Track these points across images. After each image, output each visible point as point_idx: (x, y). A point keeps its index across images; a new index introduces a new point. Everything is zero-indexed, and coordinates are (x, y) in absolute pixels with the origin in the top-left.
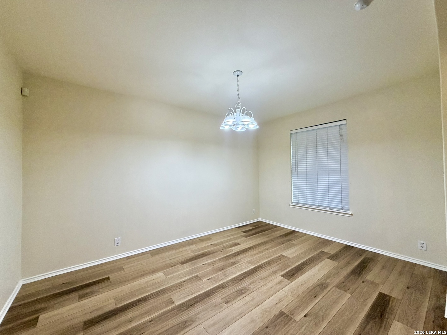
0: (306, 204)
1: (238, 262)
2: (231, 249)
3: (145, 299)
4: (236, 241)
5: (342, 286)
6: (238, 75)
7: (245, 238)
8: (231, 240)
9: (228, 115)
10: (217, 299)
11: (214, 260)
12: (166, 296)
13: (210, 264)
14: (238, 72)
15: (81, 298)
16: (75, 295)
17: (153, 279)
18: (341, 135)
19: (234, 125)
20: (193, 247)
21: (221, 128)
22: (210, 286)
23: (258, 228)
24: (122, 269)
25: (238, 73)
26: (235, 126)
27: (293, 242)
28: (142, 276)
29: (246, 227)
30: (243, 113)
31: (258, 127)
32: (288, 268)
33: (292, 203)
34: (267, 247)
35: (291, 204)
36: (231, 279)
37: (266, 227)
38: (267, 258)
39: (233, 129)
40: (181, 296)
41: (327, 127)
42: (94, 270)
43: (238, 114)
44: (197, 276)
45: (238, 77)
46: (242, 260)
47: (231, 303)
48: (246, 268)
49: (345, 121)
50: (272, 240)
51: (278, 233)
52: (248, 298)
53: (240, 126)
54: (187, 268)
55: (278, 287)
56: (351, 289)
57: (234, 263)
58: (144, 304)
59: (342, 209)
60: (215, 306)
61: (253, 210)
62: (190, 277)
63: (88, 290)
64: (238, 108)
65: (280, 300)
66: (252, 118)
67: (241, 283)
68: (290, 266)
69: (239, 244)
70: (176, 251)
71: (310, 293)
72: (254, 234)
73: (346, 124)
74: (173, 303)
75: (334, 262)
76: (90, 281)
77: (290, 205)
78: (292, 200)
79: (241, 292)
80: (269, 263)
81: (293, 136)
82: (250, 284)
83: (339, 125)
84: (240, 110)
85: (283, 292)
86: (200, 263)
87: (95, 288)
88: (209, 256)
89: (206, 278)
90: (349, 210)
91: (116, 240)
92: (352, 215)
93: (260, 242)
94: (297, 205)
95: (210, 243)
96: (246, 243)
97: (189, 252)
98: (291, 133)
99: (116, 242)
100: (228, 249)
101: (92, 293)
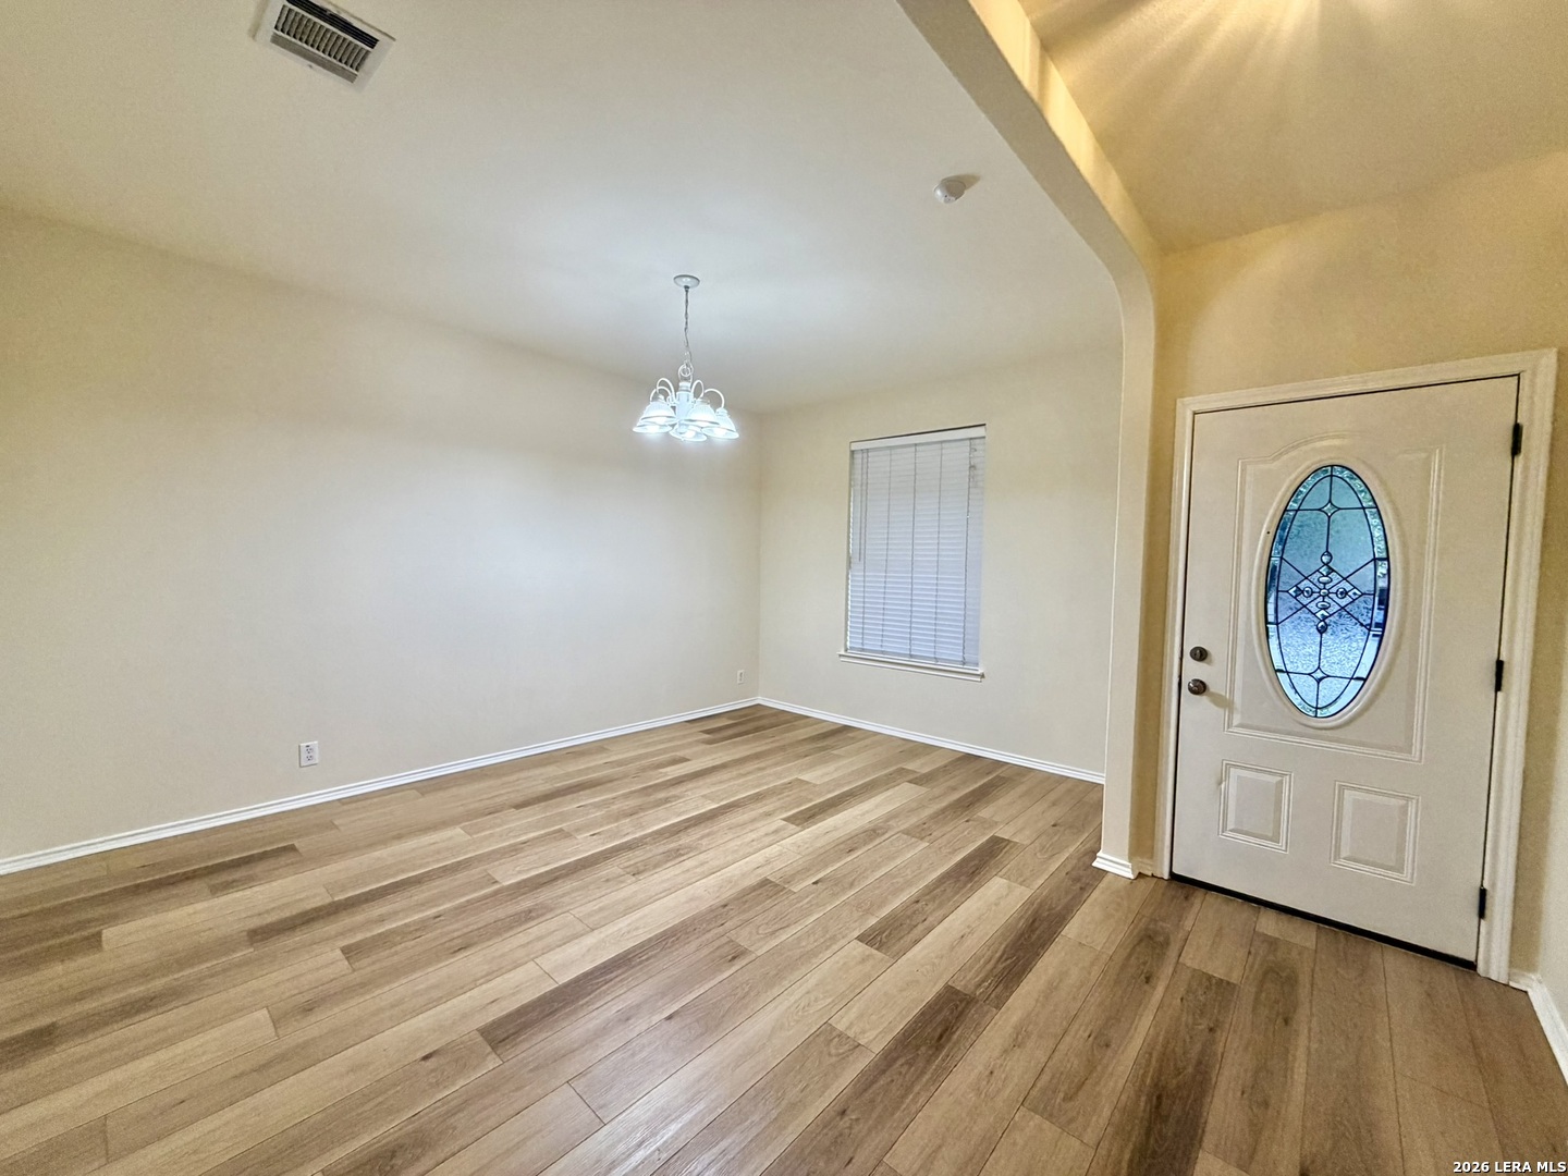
0: (883, 652)
1: (679, 798)
2: (661, 770)
4: (680, 754)
5: (919, 832)
6: (687, 287)
7: (708, 746)
8: (665, 751)
9: (655, 398)
10: (612, 868)
11: (614, 795)
12: (475, 872)
13: (597, 806)
14: (689, 279)
15: (215, 890)
16: (198, 885)
17: (432, 841)
18: (972, 467)
19: (673, 426)
20: (551, 770)
21: (635, 429)
22: (596, 846)
23: (750, 720)
24: (332, 826)
25: (687, 281)
26: (677, 426)
27: (835, 752)
28: (399, 837)
29: (711, 721)
30: (696, 395)
31: (736, 435)
32: (805, 803)
33: (846, 650)
34: (762, 765)
35: (843, 653)
36: (653, 832)
37: (773, 720)
38: (756, 787)
39: (671, 433)
40: (518, 869)
41: (942, 442)
43: (685, 397)
44: (561, 830)
45: (687, 291)
46: (689, 793)
47: (646, 875)
48: (697, 808)
49: (982, 429)
50: (783, 748)
51: (802, 733)
52: (689, 864)
53: (690, 427)
54: (533, 814)
55: (767, 840)
56: (934, 834)
57: (667, 800)
58: (413, 890)
59: (964, 664)
60: (607, 880)
61: (739, 672)
62: (543, 832)
63: (237, 874)
64: (686, 379)
65: (768, 862)
66: (721, 410)
68: (811, 800)
69: (689, 760)
70: (499, 782)
71: (842, 846)
72: (730, 737)
73: (984, 437)
74: (496, 882)
75: (918, 788)
77: (840, 655)
78: (846, 641)
79: (676, 854)
80: (757, 798)
81: (858, 456)
82: (702, 838)
83: (971, 439)
84: (689, 385)
85: (780, 848)
86: (570, 805)
87: (259, 868)
88: (598, 788)
89: (588, 831)
90: (977, 664)
91: (303, 749)
92: (982, 676)
93: (748, 753)
94: (861, 655)
95: (600, 760)
96: (709, 758)
97: (539, 781)
98: (853, 449)
99: (304, 755)
100: (652, 773)
101: (249, 881)
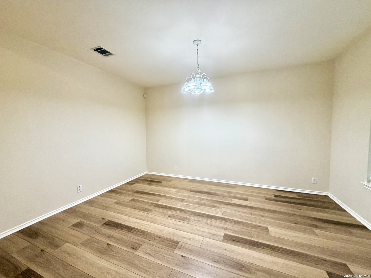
2: (233, 199)
3: (155, 195)
6: (197, 44)
7: (264, 200)
13: (201, 199)
15: (148, 184)
23: (305, 200)
25: (197, 42)
29: (289, 194)
33: (368, 182)
37: (318, 204)
42: (164, 178)
51: (321, 215)
52: (180, 223)
60: (164, 214)
61: (313, 178)
63: (151, 183)
64: (198, 74)
67: (193, 216)
69: (247, 200)
76: (156, 181)
79: (184, 219)
82: (197, 220)
96: (254, 203)
100: (229, 199)
